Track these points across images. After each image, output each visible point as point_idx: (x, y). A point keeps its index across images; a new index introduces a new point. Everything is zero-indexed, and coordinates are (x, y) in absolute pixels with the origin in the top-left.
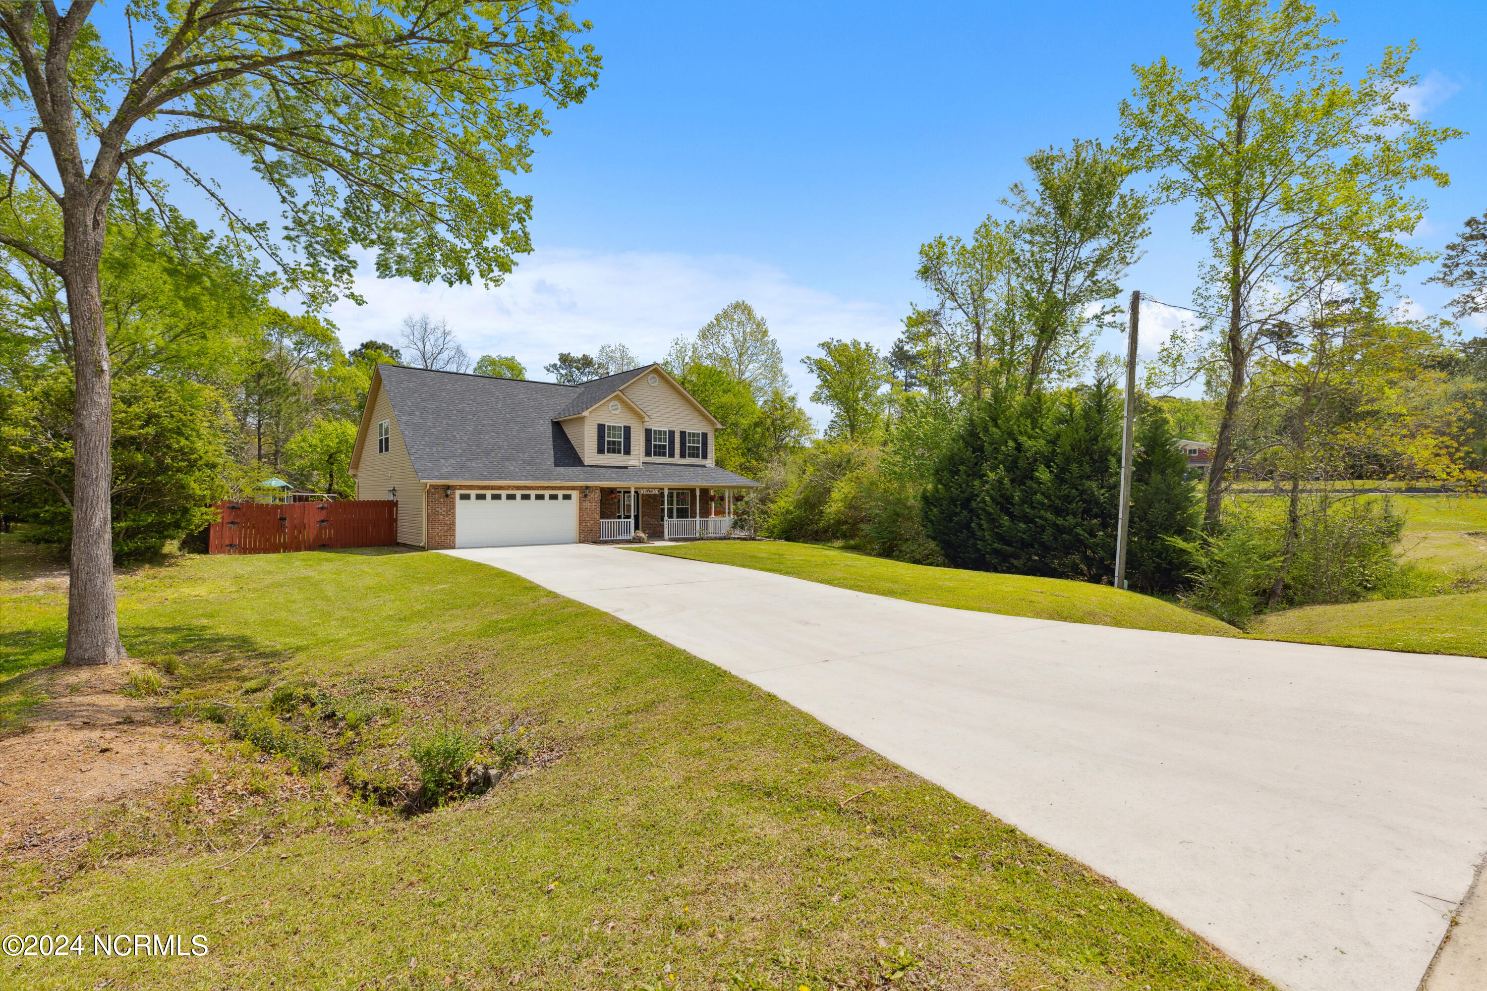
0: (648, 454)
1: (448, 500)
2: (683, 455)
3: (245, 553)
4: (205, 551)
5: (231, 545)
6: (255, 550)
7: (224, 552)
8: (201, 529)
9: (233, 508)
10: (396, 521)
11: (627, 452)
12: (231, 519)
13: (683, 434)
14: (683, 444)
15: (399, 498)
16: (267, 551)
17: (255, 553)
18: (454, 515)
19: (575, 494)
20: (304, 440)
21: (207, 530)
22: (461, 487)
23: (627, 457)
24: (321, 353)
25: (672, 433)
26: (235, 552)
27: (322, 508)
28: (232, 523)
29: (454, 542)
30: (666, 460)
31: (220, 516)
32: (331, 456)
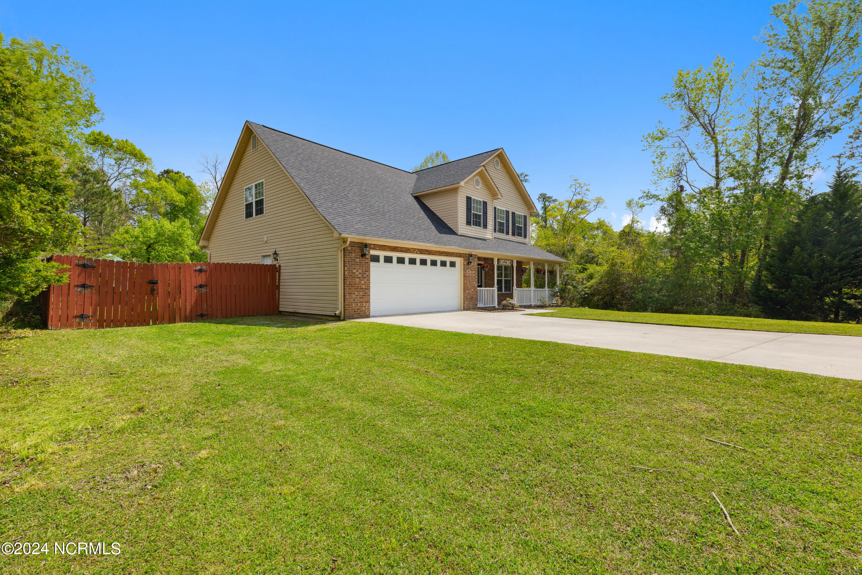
0: (495, 229)
2: (513, 233)
3: (101, 326)
4: (43, 325)
5: (82, 317)
6: (117, 323)
7: (71, 326)
8: (37, 293)
9: (84, 266)
10: (278, 287)
11: (485, 225)
12: (81, 281)
13: (513, 214)
14: (513, 223)
15: (282, 262)
16: (131, 323)
17: (116, 326)
18: (369, 278)
19: (459, 261)
20: (127, 232)
21: (45, 295)
22: (375, 247)
23: (485, 230)
24: (136, 171)
25: (509, 213)
26: (87, 326)
27: (200, 271)
28: (84, 286)
29: (369, 310)
30: (505, 236)
31: (66, 275)
32: (149, 246)
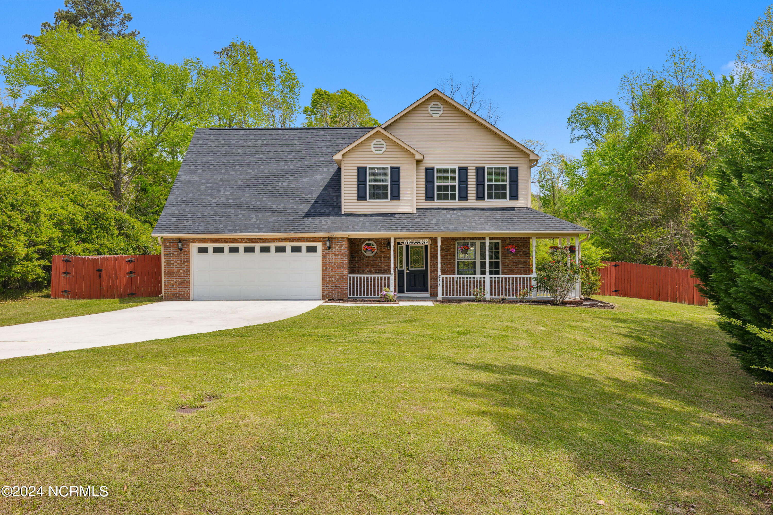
0: (429, 197)
1: (182, 253)
2: (480, 197)
5: (65, 291)
9: (66, 260)
11: (396, 196)
12: (65, 270)
13: (480, 171)
14: (480, 183)
18: (188, 267)
19: (322, 246)
22: (194, 241)
23: (395, 203)
25: (463, 171)
27: (130, 261)
28: (65, 273)
29: (189, 294)
30: (456, 203)
